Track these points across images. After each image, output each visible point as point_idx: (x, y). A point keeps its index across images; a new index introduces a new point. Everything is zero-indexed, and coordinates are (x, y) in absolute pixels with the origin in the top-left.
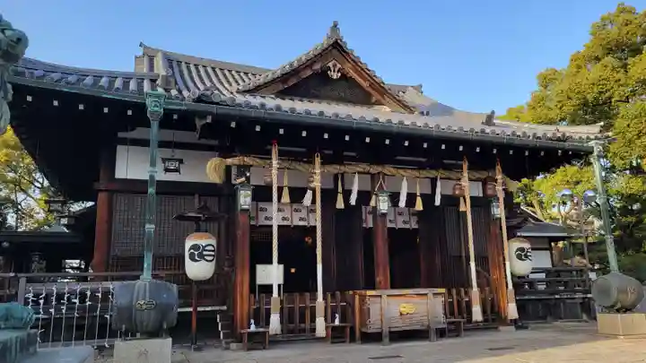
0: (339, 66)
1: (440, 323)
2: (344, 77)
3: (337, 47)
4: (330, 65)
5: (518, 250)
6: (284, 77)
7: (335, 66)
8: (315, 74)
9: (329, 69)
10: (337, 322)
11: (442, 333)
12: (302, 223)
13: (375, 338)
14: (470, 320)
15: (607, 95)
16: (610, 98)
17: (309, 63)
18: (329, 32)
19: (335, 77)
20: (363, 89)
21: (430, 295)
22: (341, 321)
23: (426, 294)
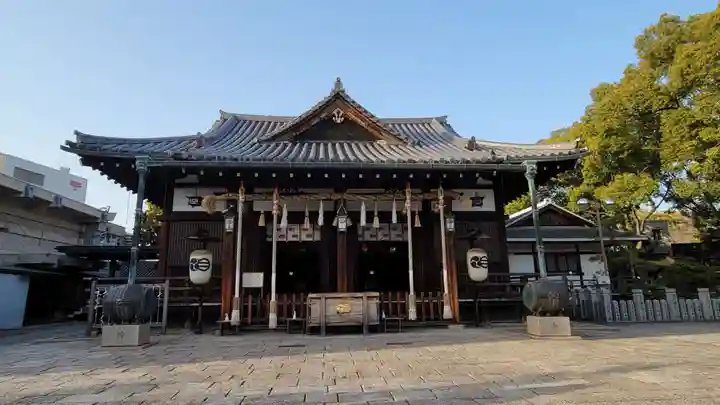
0: (342, 112)
1: (374, 321)
2: (347, 120)
3: (338, 98)
4: (335, 112)
5: (473, 258)
6: (296, 126)
7: (338, 113)
8: (323, 121)
9: (334, 116)
10: (294, 317)
11: (373, 330)
12: (295, 239)
13: (315, 331)
14: (406, 320)
15: (646, 104)
16: (650, 106)
17: (315, 113)
18: (333, 87)
19: (339, 121)
20: (362, 128)
21: (365, 299)
22: (297, 316)
23: (362, 297)
